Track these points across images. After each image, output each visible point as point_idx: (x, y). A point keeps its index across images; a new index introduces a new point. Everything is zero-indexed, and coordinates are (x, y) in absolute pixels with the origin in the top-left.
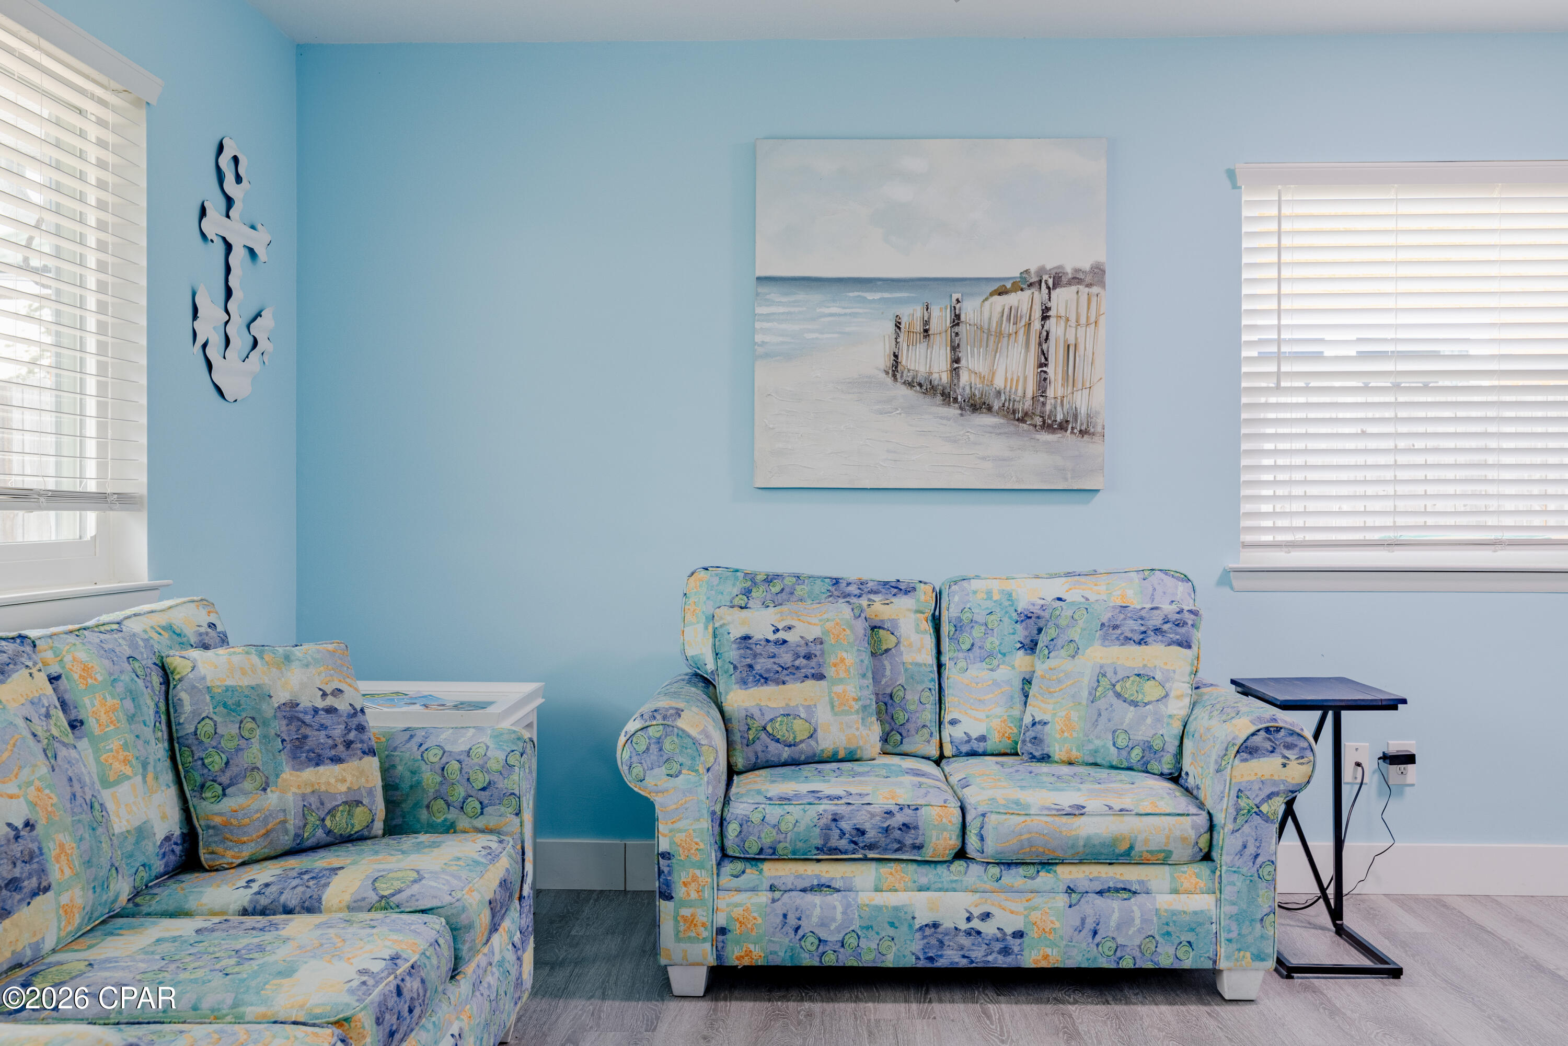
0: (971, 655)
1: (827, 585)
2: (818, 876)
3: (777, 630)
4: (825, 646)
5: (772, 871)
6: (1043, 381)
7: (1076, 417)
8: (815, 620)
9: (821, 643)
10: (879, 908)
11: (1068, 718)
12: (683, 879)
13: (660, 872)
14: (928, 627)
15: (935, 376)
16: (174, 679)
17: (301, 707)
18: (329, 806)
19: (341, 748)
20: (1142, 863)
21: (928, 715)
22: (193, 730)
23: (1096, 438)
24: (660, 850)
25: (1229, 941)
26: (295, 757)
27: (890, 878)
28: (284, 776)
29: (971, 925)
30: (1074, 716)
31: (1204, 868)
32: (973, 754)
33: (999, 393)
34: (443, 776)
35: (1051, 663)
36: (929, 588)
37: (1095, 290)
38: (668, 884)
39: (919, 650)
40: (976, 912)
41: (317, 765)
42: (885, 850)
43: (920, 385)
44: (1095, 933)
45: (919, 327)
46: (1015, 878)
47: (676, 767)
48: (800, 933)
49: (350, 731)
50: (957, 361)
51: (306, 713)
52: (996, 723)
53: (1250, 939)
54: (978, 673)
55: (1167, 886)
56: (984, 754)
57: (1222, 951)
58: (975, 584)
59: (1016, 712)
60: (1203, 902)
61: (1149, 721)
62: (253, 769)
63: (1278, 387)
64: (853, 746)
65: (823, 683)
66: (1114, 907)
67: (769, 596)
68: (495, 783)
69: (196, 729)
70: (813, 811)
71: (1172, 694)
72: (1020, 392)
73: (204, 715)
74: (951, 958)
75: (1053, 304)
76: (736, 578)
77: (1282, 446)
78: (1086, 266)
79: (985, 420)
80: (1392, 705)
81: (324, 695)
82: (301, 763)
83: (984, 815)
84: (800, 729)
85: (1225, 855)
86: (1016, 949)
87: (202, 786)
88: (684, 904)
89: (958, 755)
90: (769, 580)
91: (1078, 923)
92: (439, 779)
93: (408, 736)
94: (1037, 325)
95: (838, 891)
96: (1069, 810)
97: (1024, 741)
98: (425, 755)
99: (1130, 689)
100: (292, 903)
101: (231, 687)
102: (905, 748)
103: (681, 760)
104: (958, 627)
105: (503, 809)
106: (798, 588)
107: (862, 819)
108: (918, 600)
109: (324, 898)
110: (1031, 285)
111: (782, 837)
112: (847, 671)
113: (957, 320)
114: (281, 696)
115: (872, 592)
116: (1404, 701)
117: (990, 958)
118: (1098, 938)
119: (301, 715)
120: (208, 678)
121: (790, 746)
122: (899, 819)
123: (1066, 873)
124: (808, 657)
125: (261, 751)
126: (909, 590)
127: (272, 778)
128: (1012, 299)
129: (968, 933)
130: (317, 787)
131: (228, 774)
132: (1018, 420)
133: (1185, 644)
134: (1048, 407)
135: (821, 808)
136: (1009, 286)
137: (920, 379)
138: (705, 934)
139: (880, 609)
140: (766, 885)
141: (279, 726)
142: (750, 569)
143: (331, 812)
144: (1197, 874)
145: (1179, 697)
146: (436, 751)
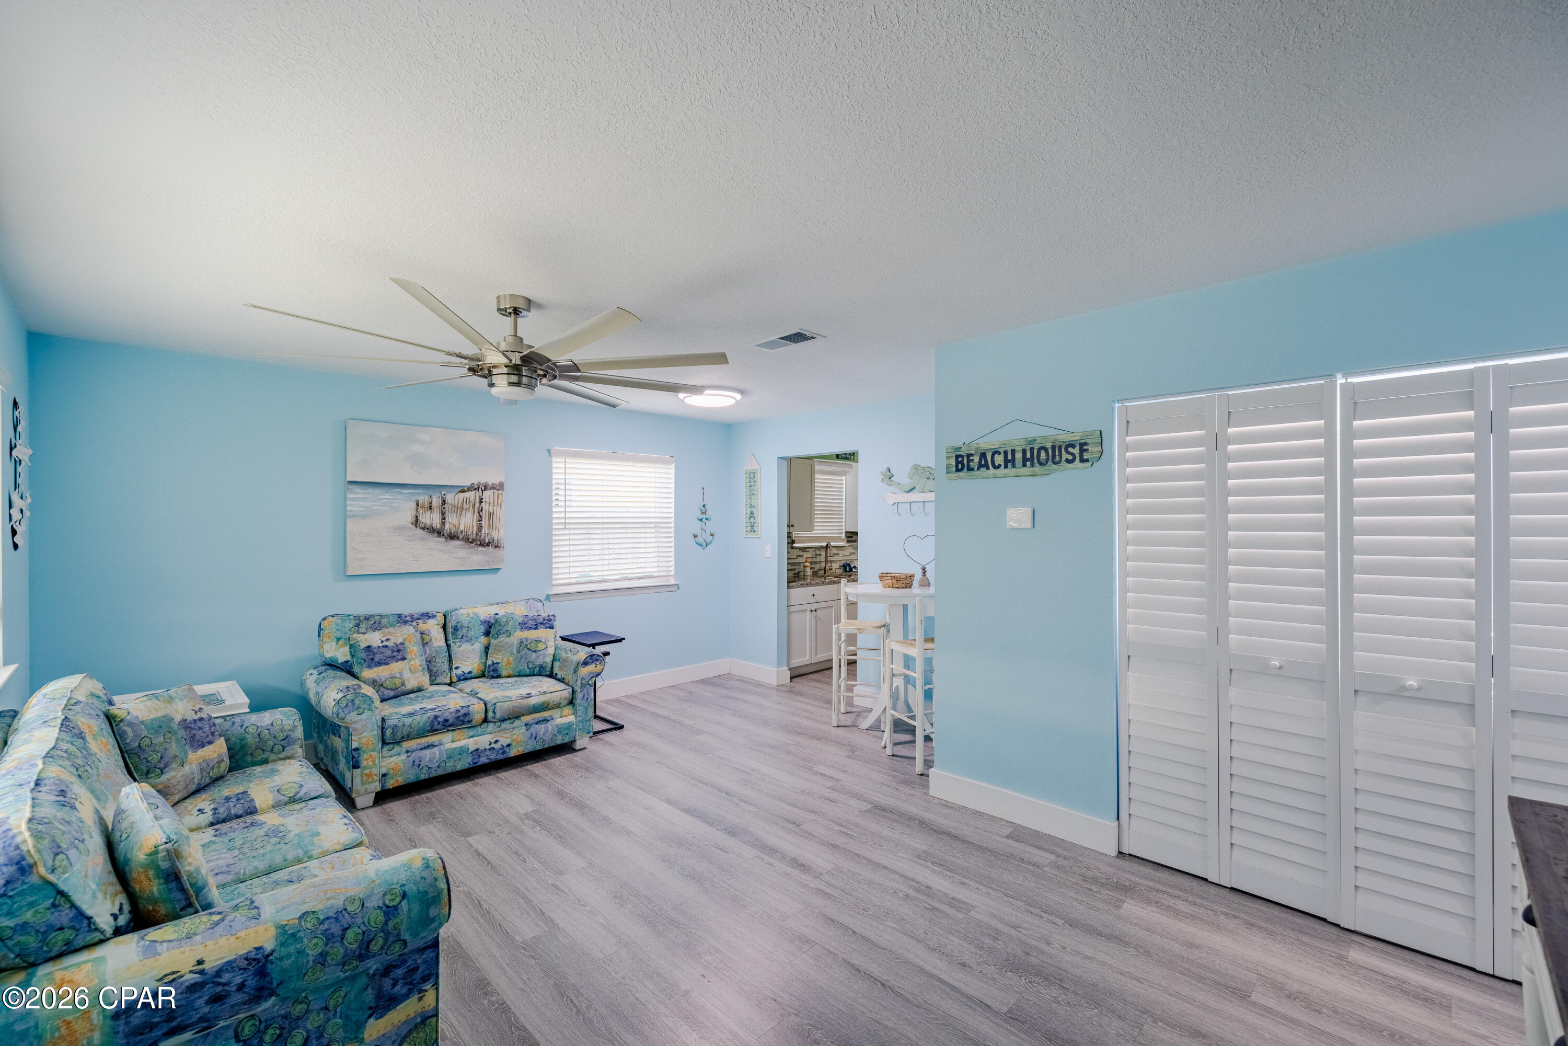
0: (462, 640)
1: (396, 618)
2: (427, 742)
3: (382, 642)
4: (405, 645)
5: (406, 745)
6: (480, 527)
7: (493, 540)
8: (399, 635)
9: (403, 644)
10: (454, 749)
11: (508, 660)
12: (365, 758)
13: (353, 757)
14: (441, 630)
15: (434, 526)
16: (115, 721)
17: (188, 722)
18: (211, 765)
19: (210, 736)
20: (552, 708)
21: (446, 666)
22: (137, 744)
23: (501, 549)
24: (353, 748)
25: (579, 729)
26: (192, 746)
27: (458, 736)
28: (189, 756)
29: (491, 746)
30: (511, 659)
31: (570, 707)
32: (466, 679)
33: (462, 532)
34: (260, 738)
35: (500, 640)
36: (441, 615)
37: (500, 492)
38: (358, 762)
39: (440, 641)
40: (493, 741)
41: (203, 747)
42: (457, 725)
43: (428, 529)
44: (536, 738)
45: (427, 505)
46: (506, 725)
47: (361, 710)
48: (421, 767)
49: (211, 727)
50: (444, 519)
51: (191, 723)
52: (476, 666)
53: (586, 727)
54: (466, 647)
55: (559, 715)
56: (471, 678)
57: (577, 734)
58: (462, 611)
59: (483, 660)
60: (571, 718)
61: (541, 657)
62: (175, 757)
63: (565, 528)
64: (420, 686)
65: (406, 661)
66: (541, 728)
67: (369, 626)
68: (289, 736)
69: (140, 744)
70: (425, 717)
71: (549, 646)
72: (471, 531)
73: (143, 736)
74: (484, 760)
75: (484, 497)
76: (350, 619)
77: (561, 549)
78: (497, 482)
79: (456, 543)
80: (620, 640)
81: (196, 712)
82: (196, 748)
83: (495, 704)
84: (398, 682)
85: (578, 701)
86: (507, 751)
87: (148, 772)
88: (365, 768)
89: (459, 680)
90: (367, 618)
91: (530, 735)
92: (257, 740)
93: (231, 723)
94: (477, 505)
95: (436, 746)
96: (526, 696)
97: (489, 671)
98: (247, 730)
99: (533, 646)
100: (240, 812)
101: (154, 718)
102: (437, 682)
103: (364, 707)
104: (456, 629)
105: (294, 746)
106: (383, 620)
107: (446, 715)
108: (437, 620)
109: (257, 806)
110: (475, 489)
111: (412, 730)
112: (415, 655)
113: (444, 502)
114: (178, 718)
115: (417, 619)
116: (624, 639)
117: (498, 757)
118: (537, 739)
119: (190, 725)
120: (140, 717)
121: (394, 690)
122: (463, 712)
123: (525, 719)
124: (399, 651)
125: (177, 747)
126: (434, 616)
127: (185, 759)
128: (467, 494)
129: (490, 749)
130: (205, 758)
131: (163, 762)
132: (470, 542)
133: (552, 627)
134: (482, 537)
135: (429, 715)
136: (466, 489)
137: (427, 526)
138: (376, 778)
139: (422, 626)
140: (404, 751)
141: (182, 733)
142: (356, 613)
143: (212, 769)
144: (568, 710)
145: (551, 647)
146: (253, 727)
